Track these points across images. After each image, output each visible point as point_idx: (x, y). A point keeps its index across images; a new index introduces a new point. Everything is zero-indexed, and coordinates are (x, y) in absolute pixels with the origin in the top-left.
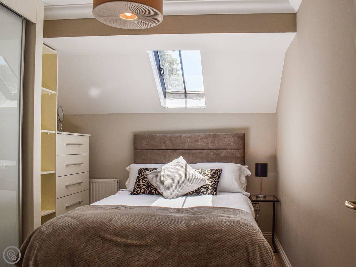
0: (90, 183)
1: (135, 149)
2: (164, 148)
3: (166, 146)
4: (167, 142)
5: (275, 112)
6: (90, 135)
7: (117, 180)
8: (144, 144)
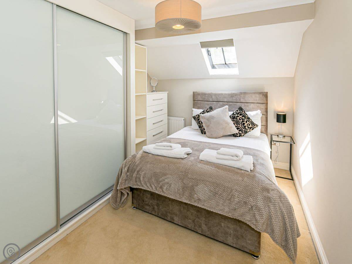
0: (168, 119)
1: (194, 100)
2: (211, 100)
3: (212, 100)
4: (213, 97)
5: (293, 76)
6: (168, 92)
7: (183, 118)
8: (199, 98)
